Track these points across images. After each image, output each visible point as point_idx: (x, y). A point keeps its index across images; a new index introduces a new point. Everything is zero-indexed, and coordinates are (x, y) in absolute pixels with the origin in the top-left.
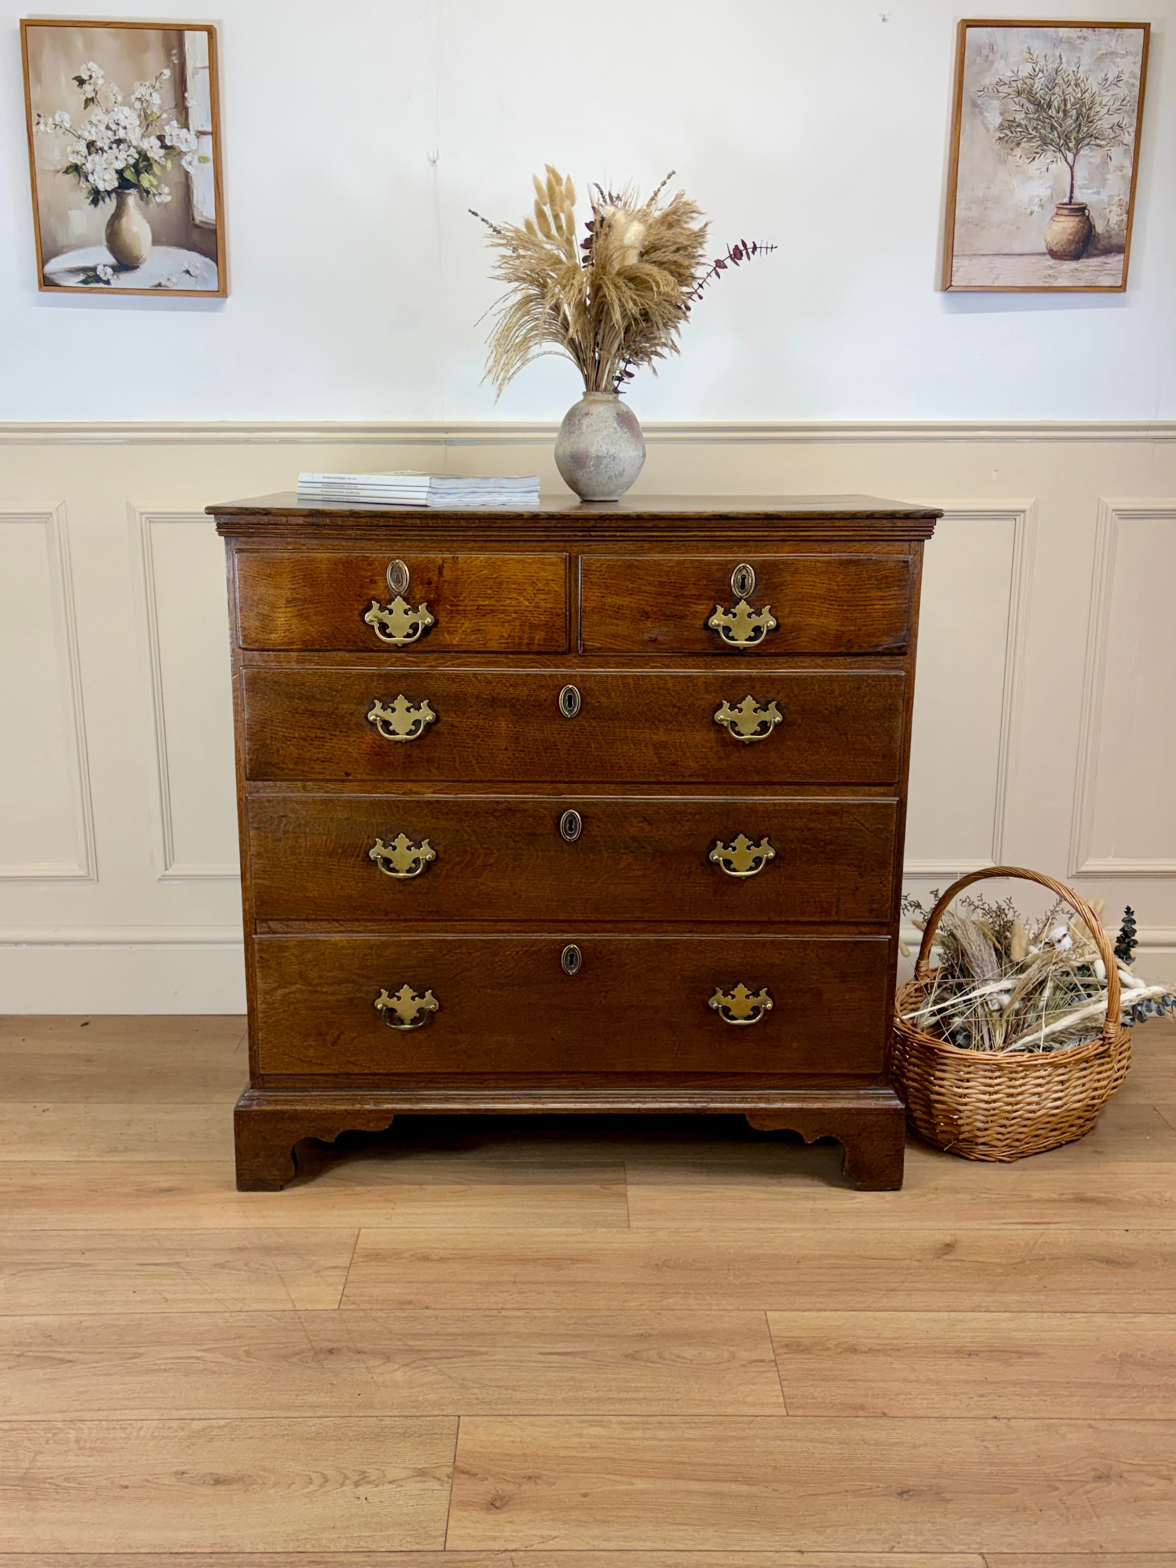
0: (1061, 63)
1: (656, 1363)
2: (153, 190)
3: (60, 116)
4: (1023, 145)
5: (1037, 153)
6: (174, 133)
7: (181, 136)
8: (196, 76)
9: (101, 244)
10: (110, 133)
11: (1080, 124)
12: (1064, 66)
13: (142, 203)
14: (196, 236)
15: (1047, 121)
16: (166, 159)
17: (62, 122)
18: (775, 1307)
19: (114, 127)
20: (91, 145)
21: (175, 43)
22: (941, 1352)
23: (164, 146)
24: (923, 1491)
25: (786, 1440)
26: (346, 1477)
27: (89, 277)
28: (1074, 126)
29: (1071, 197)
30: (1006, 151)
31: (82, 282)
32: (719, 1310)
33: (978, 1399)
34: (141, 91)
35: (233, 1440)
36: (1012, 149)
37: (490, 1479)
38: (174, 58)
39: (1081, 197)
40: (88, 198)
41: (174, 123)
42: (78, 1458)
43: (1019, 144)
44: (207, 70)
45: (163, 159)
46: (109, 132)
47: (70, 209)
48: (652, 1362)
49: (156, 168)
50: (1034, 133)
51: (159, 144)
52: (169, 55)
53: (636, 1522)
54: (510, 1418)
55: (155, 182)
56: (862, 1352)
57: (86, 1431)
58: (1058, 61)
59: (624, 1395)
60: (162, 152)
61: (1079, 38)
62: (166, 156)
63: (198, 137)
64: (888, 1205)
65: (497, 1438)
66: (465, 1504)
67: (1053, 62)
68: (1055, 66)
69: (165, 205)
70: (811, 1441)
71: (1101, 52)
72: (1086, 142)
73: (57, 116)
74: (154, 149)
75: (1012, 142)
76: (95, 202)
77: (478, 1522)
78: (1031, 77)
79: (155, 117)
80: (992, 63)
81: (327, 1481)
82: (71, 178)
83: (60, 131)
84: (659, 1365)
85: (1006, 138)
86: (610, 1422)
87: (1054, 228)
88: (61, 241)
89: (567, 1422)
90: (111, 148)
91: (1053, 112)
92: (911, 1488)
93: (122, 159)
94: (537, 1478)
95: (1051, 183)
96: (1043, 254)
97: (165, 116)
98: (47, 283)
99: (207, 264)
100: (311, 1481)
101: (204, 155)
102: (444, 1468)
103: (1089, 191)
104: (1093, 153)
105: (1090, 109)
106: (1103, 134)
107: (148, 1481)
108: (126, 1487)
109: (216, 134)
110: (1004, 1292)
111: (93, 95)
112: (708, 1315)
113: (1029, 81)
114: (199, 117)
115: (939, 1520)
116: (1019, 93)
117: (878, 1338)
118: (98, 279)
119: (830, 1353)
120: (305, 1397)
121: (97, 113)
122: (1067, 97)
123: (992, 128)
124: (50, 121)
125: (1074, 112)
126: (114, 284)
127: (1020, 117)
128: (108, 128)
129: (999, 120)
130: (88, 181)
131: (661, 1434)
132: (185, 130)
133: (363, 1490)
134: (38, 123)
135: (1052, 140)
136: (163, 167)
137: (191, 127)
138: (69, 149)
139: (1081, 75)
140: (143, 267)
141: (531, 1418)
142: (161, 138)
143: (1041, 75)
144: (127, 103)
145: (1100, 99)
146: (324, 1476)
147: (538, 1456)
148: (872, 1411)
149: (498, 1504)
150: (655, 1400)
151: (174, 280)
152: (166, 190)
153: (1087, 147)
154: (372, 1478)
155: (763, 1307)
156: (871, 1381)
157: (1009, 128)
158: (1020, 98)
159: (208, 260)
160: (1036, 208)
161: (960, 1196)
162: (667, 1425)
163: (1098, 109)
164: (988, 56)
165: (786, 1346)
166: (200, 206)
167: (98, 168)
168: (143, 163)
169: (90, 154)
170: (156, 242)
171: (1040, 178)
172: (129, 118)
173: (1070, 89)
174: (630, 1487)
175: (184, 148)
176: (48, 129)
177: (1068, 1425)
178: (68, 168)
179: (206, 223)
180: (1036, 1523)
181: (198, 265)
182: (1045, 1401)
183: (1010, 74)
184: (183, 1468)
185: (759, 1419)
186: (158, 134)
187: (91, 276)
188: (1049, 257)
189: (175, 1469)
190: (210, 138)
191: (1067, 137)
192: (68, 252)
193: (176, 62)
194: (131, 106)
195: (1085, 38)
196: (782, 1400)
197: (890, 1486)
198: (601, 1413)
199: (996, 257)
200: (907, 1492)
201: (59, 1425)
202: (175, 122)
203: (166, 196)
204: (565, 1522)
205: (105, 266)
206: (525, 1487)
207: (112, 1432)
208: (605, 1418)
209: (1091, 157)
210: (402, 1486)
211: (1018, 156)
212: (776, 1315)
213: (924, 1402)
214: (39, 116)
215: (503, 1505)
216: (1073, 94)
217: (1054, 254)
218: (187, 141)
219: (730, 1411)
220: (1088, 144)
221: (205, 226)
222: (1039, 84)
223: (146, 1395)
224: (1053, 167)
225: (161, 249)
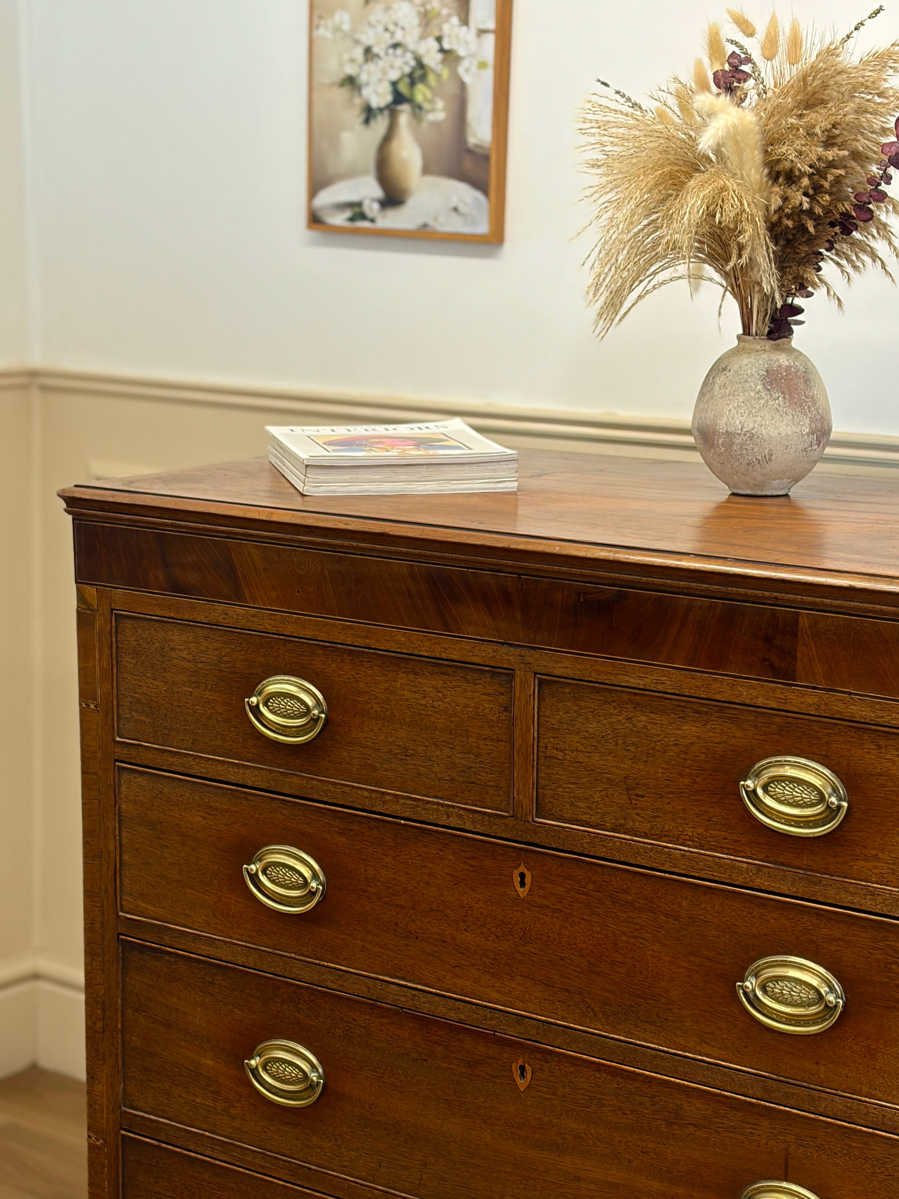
2: (426, 106)
3: (340, 17)
6: (453, 32)
7: (461, 36)
9: (369, 173)
10: (387, 35)
13: (416, 122)
14: (468, 164)
16: (443, 67)
17: (341, 24)
19: (391, 28)
20: (368, 51)
23: (442, 50)
27: (355, 212)
31: (348, 220)
40: (360, 117)
41: (454, 19)
45: (439, 67)
46: (387, 33)
47: (342, 130)
49: (432, 79)
51: (435, 46)
60: (439, 57)
62: (444, 62)
63: (479, 37)
69: (435, 125)
73: (337, 17)
74: (432, 54)
76: (367, 121)
79: (435, 13)
82: (342, 94)
83: (340, 36)
88: (331, 169)
90: (387, 54)
93: (398, 67)
97: (444, 11)
98: (314, 220)
99: (478, 198)
101: (484, 60)
109: (503, 32)
114: (481, 11)
118: (362, 216)
121: (376, 13)
124: (330, 23)
126: (380, 223)
128: (386, 30)
130: (361, 96)
132: (465, 29)
134: (319, 27)
136: (439, 76)
137: (471, 24)
138: (346, 57)
140: (410, 202)
142: (439, 39)
151: (442, 219)
152: (440, 104)
166: (475, 124)
167: (373, 79)
168: (419, 72)
169: (366, 63)
170: (426, 170)
172: (408, 16)
175: (462, 52)
176: (328, 34)
178: (343, 81)
179: (479, 147)
181: (467, 199)
186: (436, 34)
187: (357, 212)
190: (495, 36)
192: (337, 182)
202: (455, 17)
203: (438, 113)
205: (371, 200)
214: (321, 17)
218: (466, 42)
221: (479, 151)
225: (431, 179)
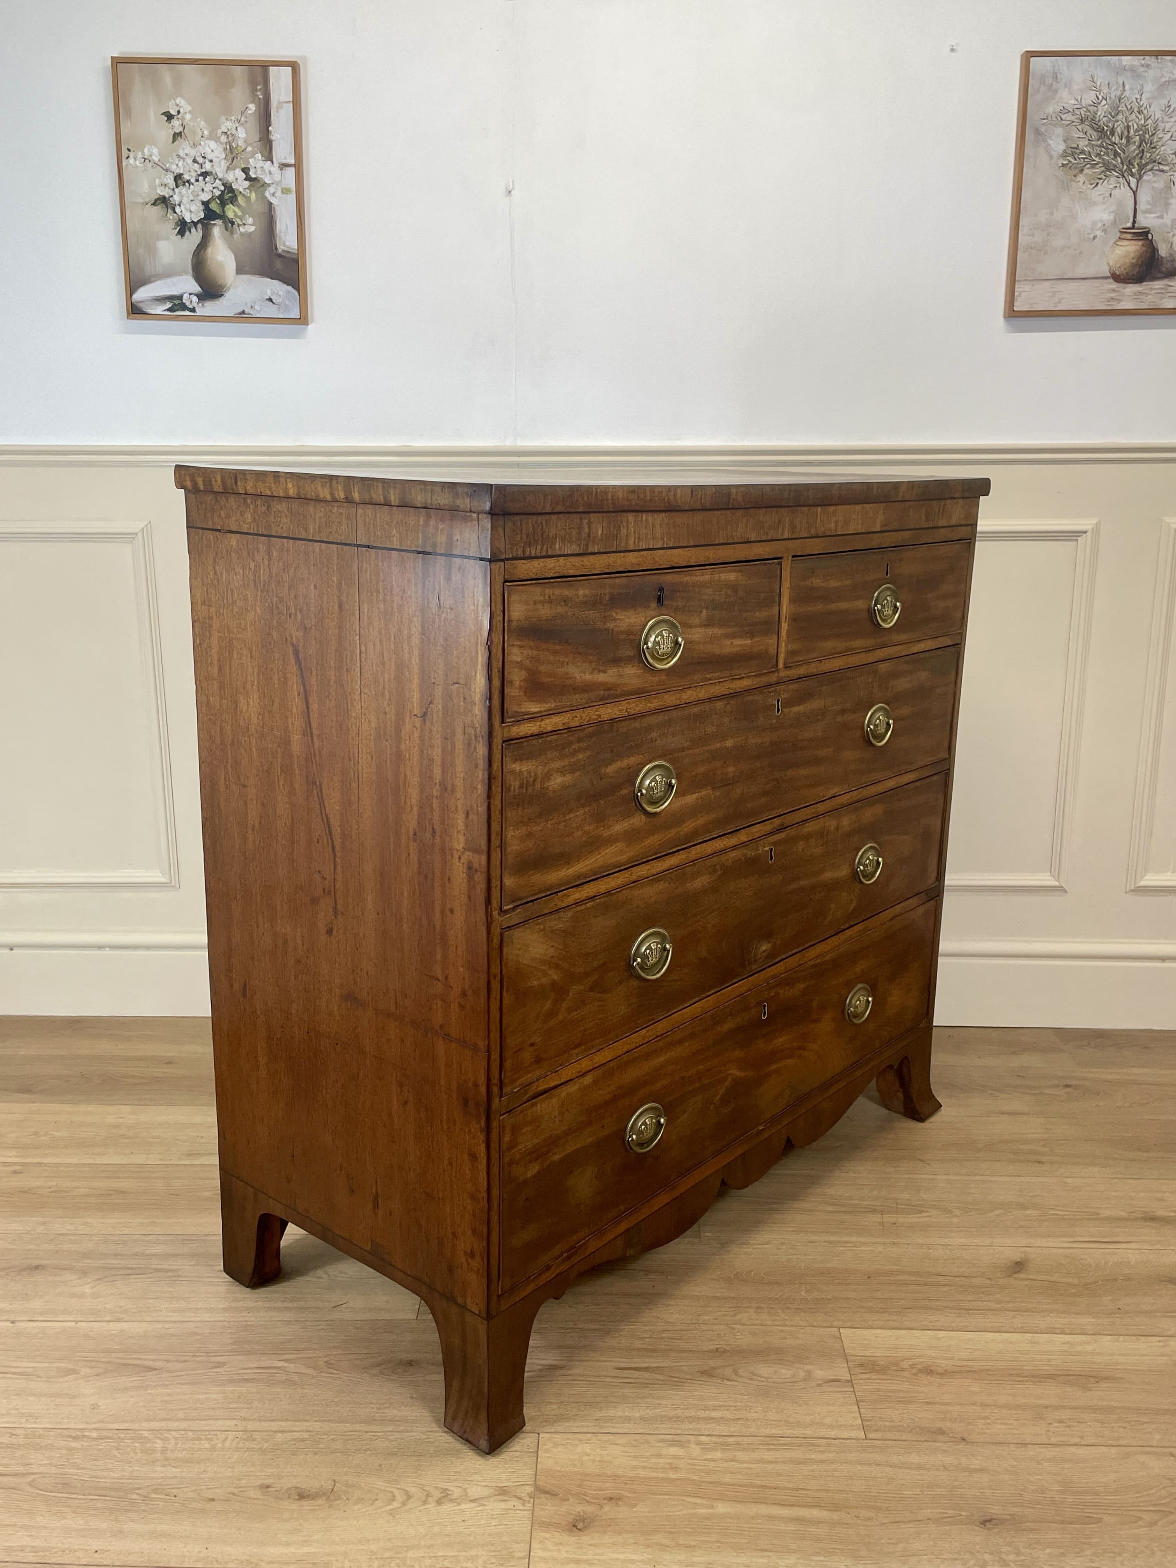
0: (1124, 91)
1: (734, 1381)
2: (238, 221)
3: (149, 150)
4: (1086, 171)
5: (1100, 179)
6: (257, 164)
7: (265, 167)
8: (280, 111)
9: (185, 272)
10: (197, 166)
11: (1143, 150)
12: (1127, 93)
13: (228, 233)
14: (278, 265)
15: (1111, 147)
16: (251, 191)
17: (151, 155)
18: (849, 1324)
19: (201, 160)
20: (178, 178)
21: (260, 79)
22: (1018, 1375)
23: (248, 178)
24: (1007, 1520)
25: (865, 1464)
26: (428, 1495)
27: (175, 304)
28: (1137, 152)
29: (1134, 222)
30: (1069, 178)
31: (169, 310)
32: (792, 1326)
33: (1057, 1424)
34: (227, 125)
35: (316, 1453)
36: (1075, 176)
37: (571, 1500)
38: (259, 93)
39: (1144, 221)
40: (175, 229)
41: (259, 156)
42: (164, 1469)
43: (1083, 170)
44: (291, 105)
45: (248, 191)
46: (196, 164)
47: (158, 240)
48: (728, 1380)
49: (240, 200)
50: (1097, 159)
51: (243, 176)
52: (254, 90)
53: (719, 1547)
54: (589, 1436)
55: (240, 213)
56: (937, 1374)
57: (173, 1442)
58: (1121, 89)
59: (702, 1414)
60: (247, 183)
61: (1142, 65)
62: (250, 188)
63: (281, 170)
64: (955, 1220)
65: (577, 1457)
66: (547, 1525)
67: (1116, 90)
68: (1119, 93)
69: (250, 235)
70: (891, 1466)
71: (1164, 80)
72: (1149, 167)
73: (146, 150)
74: (239, 180)
75: (1076, 168)
76: (181, 233)
77: (561, 1544)
78: (1095, 105)
79: (240, 150)
80: (1056, 91)
81: (409, 1497)
82: (158, 210)
83: (149, 165)
84: (735, 1383)
85: (1070, 165)
86: (689, 1442)
87: (1117, 252)
88: (149, 270)
89: (647, 1442)
90: (197, 181)
91: (1116, 139)
92: (994, 1517)
93: (208, 190)
94: (617, 1499)
95: (1114, 208)
96: (1106, 278)
97: (249, 149)
98: (135, 311)
99: (289, 292)
100: (394, 1498)
101: (288, 187)
102: (523, 1487)
103: (1152, 215)
104: (1156, 179)
105: (1153, 135)
106: (1166, 160)
107: (234, 1494)
108: (213, 1500)
109: (298, 166)
110: (1077, 1313)
111: (181, 129)
112: (781, 1331)
113: (1092, 109)
114: (283, 150)
115: (1023, 1550)
116: (1082, 121)
117: (953, 1358)
118: (184, 307)
119: (904, 1374)
120: (387, 1410)
121: (185, 148)
122: (1130, 124)
123: (1055, 154)
124: (140, 155)
125: (1138, 138)
126: (200, 312)
127: (1083, 144)
128: (195, 161)
129: (1062, 147)
130: (175, 212)
131: (740, 1455)
132: (269, 162)
133: (446, 1508)
134: (128, 157)
135: (1115, 166)
136: (248, 199)
137: (274, 160)
138: (158, 182)
139: (1144, 102)
140: (228, 295)
141: (611, 1437)
142: (245, 170)
143: (1104, 102)
144: (213, 137)
145: (1163, 125)
146: (407, 1493)
147: (618, 1476)
148: (951, 1435)
149: (580, 1526)
150: (734, 1420)
151: (257, 307)
152: (250, 221)
153: (1150, 173)
154: (454, 1497)
155: (835, 1324)
156: (948, 1404)
157: (1073, 155)
158: (1083, 125)
159: (290, 288)
160: (1099, 233)
161: (1028, 1212)
162: (745, 1446)
163: (1160, 136)
164: (1051, 85)
165: (861, 1365)
166: (282, 235)
167: (185, 200)
168: (228, 194)
169: (177, 187)
170: (240, 271)
171: (1103, 203)
172: (214, 150)
173: (1133, 116)
174: (711, 1511)
175: (267, 180)
176: (138, 163)
177: (1148, 1453)
178: (156, 200)
179: (288, 252)
180: (1120, 1554)
181: (281, 293)
182: (1125, 1428)
183: (1073, 102)
184: (268, 1482)
185: (837, 1441)
186: (243, 166)
187: (177, 304)
188: (1112, 281)
189: (259, 1482)
190: (293, 169)
191: (1130, 163)
192: (155, 281)
193: (261, 97)
194: (217, 140)
195: (1148, 66)
196: (860, 1422)
197: (972, 1515)
198: (679, 1432)
199: (1059, 282)
200: (990, 1521)
201: (146, 1434)
202: (260, 154)
203: (250, 226)
204: (648, 1546)
205: (190, 294)
206: (606, 1509)
207: (197, 1442)
208: (685, 1438)
209: (1154, 182)
210: (484, 1505)
211: (1082, 182)
212: (848, 1331)
213: (1003, 1427)
214: (129, 150)
215: (585, 1528)
216: (1136, 122)
217: (1117, 278)
218: (270, 173)
219: (808, 1432)
220: (1151, 170)
221: (288, 255)
222: (1102, 111)
223: (231, 1406)
224: (1116, 192)
225: (245, 277)
